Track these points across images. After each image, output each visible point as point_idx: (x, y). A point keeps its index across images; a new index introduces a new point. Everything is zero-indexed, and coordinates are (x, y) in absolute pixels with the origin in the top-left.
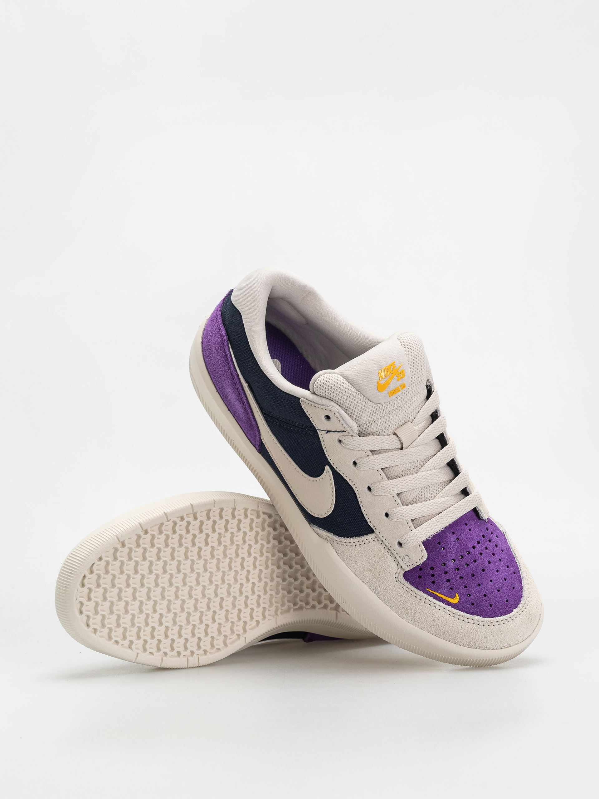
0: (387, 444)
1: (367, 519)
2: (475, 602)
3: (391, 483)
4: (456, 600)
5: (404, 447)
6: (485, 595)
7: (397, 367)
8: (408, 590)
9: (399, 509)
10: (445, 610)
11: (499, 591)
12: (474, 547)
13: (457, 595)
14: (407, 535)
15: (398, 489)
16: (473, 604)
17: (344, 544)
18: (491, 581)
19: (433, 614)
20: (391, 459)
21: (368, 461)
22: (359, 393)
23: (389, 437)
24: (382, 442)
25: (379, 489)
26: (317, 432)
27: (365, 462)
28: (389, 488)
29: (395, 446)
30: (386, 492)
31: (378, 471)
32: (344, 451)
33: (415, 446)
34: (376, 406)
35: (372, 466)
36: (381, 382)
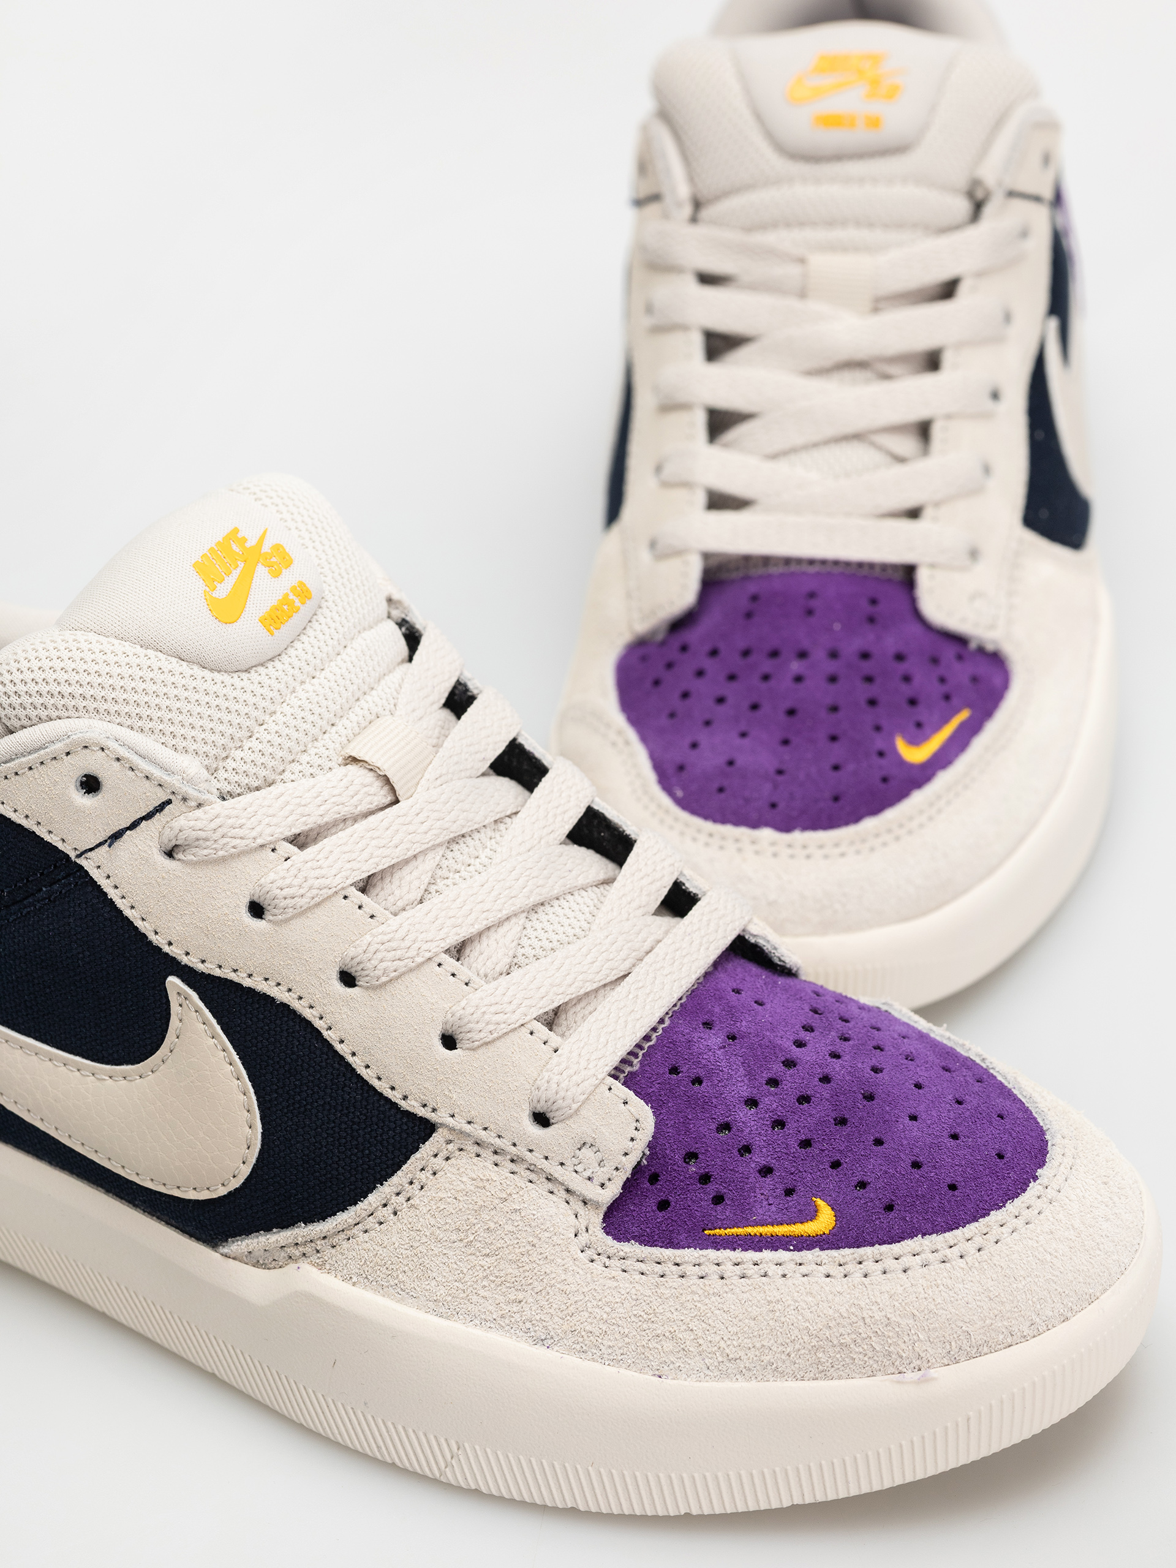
0: (333, 800)
1: (388, 1093)
2: (893, 1198)
3: (409, 922)
4: (825, 1220)
5: (401, 793)
6: (916, 1165)
7: (252, 542)
8: (642, 1267)
9: (479, 994)
10: (803, 1269)
11: (955, 1137)
12: (800, 1044)
13: (820, 1202)
14: (547, 1071)
15: (445, 933)
16: (889, 1208)
17: (355, 1230)
18: (914, 1118)
19: (770, 1302)
20: (374, 843)
21: (296, 872)
22: (156, 653)
23: (329, 775)
24: (315, 795)
25: (379, 956)
26: (81, 867)
27: (288, 881)
28: (411, 937)
29: (369, 798)
30: (407, 955)
31: (345, 897)
32: (200, 879)
33: (439, 782)
34: (236, 680)
35: (317, 883)
36: (217, 593)
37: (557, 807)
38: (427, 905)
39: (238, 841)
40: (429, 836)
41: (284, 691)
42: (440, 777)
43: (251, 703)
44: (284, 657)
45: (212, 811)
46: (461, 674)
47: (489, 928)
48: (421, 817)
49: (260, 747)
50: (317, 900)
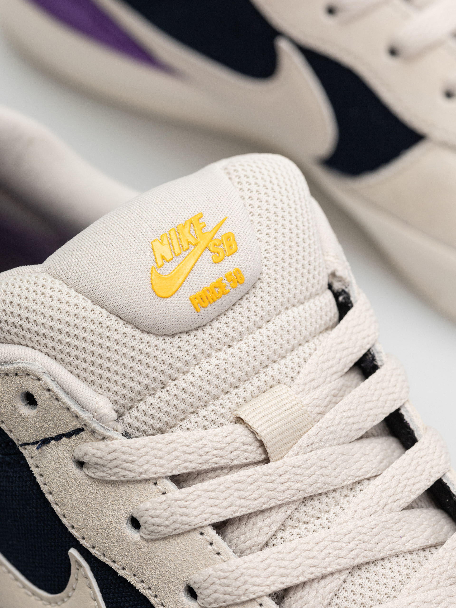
0: (215, 452)
3: (246, 565)
5: (271, 455)
7: (209, 228)
15: (272, 578)
20: (237, 494)
21: (166, 507)
22: (101, 310)
23: (219, 430)
24: (201, 446)
25: (214, 587)
26: (21, 453)
27: (158, 512)
28: (242, 579)
29: (246, 455)
30: (235, 593)
31: (202, 534)
32: (97, 491)
33: (309, 449)
34: (160, 342)
35: (180, 519)
36: (163, 269)
37: (408, 479)
38: (267, 551)
39: (127, 472)
40: (285, 495)
41: (199, 356)
42: (312, 444)
43: (167, 362)
44: (208, 329)
45: (111, 446)
46: (373, 345)
47: (313, 580)
48: (282, 479)
49: (168, 398)
50: (179, 531)
